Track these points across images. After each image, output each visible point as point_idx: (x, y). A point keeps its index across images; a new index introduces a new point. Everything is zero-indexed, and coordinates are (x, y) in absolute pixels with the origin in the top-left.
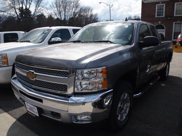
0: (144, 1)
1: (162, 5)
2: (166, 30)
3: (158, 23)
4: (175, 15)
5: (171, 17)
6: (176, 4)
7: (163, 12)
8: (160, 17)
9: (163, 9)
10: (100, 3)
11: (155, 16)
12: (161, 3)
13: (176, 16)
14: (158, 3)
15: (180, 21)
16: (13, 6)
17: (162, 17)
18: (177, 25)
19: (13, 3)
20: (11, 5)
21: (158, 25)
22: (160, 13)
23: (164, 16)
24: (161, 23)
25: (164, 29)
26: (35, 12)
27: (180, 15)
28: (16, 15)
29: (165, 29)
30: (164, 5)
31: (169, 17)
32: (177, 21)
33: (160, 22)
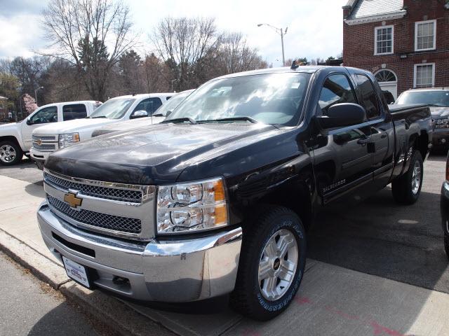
0: (347, 22)
1: (388, 29)
2: (398, 83)
3: (381, 68)
4: (416, 49)
5: (407, 54)
6: (417, 24)
7: (389, 43)
8: (385, 54)
9: (389, 38)
10: (259, 26)
11: (373, 52)
12: (384, 23)
13: (419, 50)
14: (379, 24)
15: (427, 62)
16: (68, 42)
17: (389, 53)
18: (422, 71)
19: (69, 36)
20: (65, 39)
21: (382, 73)
22: (384, 45)
23: (392, 52)
24: (386, 68)
25: (395, 80)
26: (115, 51)
27: (428, 49)
28: (75, 62)
29: (397, 81)
30: (392, 27)
31: (402, 54)
32: (421, 63)
33: (384, 66)
